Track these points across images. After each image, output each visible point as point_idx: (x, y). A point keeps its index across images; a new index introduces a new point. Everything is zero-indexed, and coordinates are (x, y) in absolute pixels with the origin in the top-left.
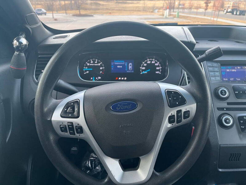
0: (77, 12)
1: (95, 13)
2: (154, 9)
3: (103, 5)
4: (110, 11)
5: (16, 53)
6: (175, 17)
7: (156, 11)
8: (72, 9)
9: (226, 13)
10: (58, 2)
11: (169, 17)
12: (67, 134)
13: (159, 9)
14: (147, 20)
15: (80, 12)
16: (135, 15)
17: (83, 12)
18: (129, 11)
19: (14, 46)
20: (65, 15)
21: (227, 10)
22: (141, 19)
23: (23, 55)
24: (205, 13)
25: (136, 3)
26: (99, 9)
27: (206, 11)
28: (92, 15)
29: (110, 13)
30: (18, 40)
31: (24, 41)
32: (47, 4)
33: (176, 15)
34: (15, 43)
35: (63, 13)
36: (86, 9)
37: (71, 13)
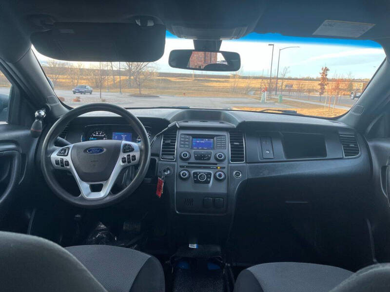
0: (137, 91)
1: (162, 93)
2: (249, 90)
3: (175, 83)
4: (184, 91)
5: (36, 120)
6: (276, 102)
7: (252, 93)
8: (130, 87)
9: (353, 99)
10: (112, 77)
11: (268, 101)
12: (59, 167)
13: (256, 90)
14: (234, 105)
15: (140, 91)
16: (220, 97)
17: (145, 92)
18: (212, 91)
19: (36, 116)
20: (118, 94)
21: (355, 95)
22: (228, 103)
23: (41, 122)
24: (321, 97)
25: (223, 82)
26: (168, 88)
27: (322, 95)
28: (158, 95)
29: (184, 94)
30: (38, 112)
31: (43, 113)
32: (96, 78)
33: (278, 99)
34: (37, 114)
35: (118, 92)
36: (150, 88)
37: (128, 92)
